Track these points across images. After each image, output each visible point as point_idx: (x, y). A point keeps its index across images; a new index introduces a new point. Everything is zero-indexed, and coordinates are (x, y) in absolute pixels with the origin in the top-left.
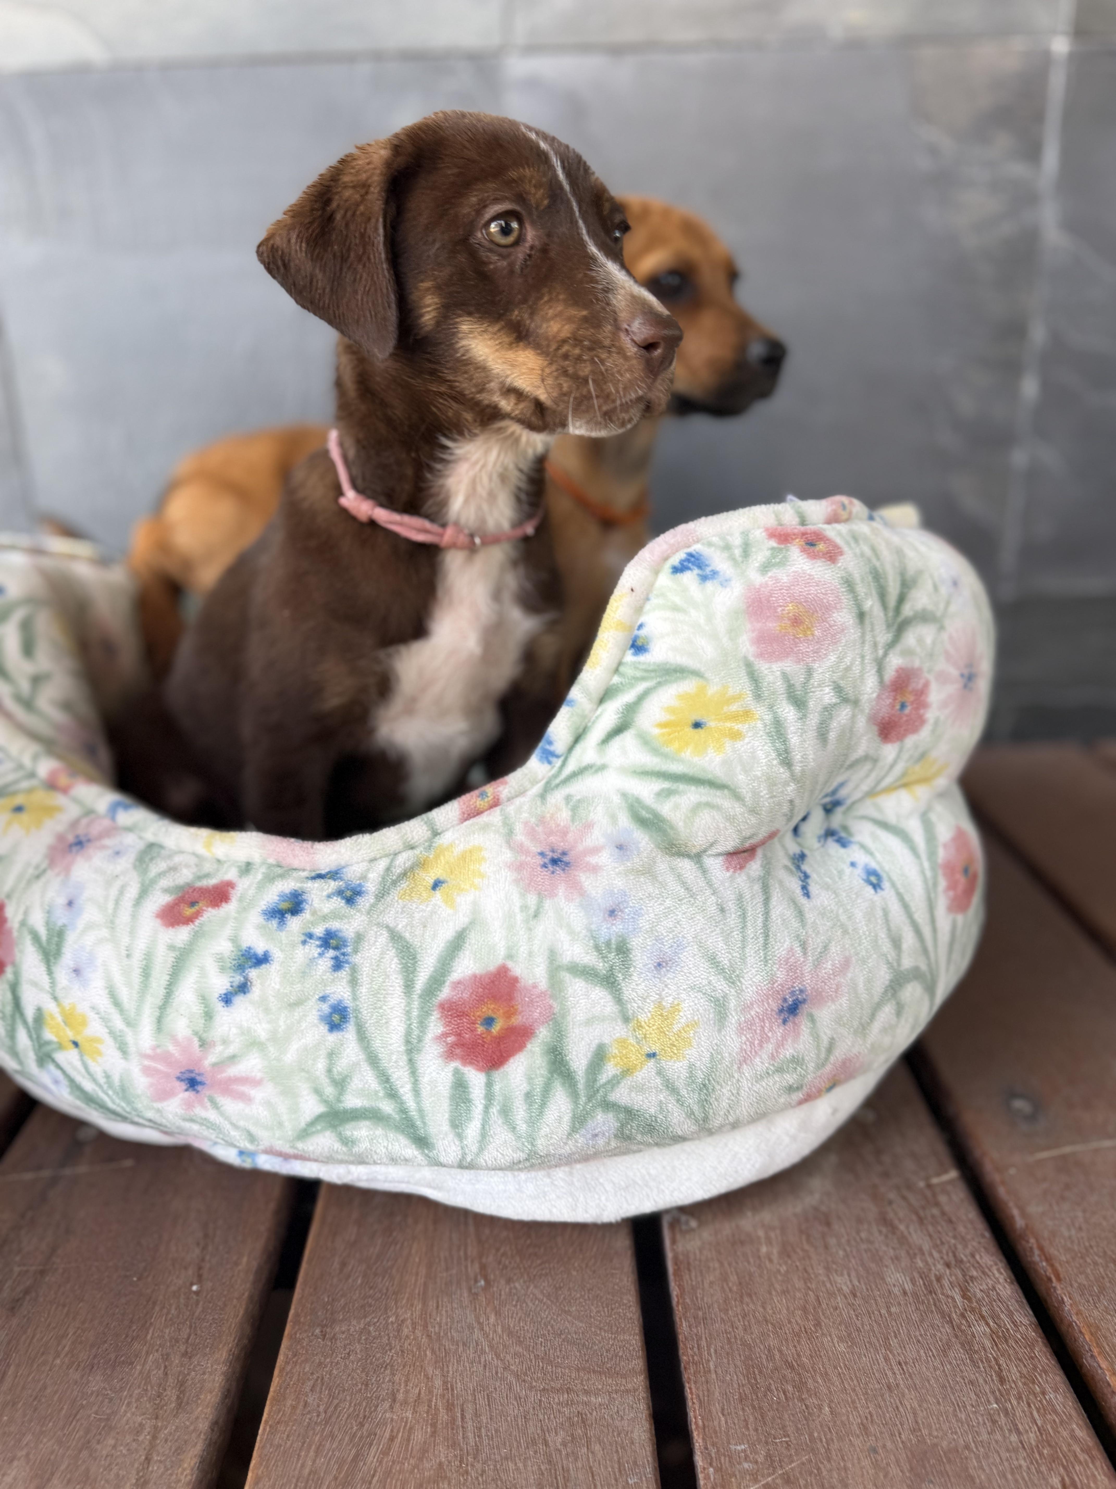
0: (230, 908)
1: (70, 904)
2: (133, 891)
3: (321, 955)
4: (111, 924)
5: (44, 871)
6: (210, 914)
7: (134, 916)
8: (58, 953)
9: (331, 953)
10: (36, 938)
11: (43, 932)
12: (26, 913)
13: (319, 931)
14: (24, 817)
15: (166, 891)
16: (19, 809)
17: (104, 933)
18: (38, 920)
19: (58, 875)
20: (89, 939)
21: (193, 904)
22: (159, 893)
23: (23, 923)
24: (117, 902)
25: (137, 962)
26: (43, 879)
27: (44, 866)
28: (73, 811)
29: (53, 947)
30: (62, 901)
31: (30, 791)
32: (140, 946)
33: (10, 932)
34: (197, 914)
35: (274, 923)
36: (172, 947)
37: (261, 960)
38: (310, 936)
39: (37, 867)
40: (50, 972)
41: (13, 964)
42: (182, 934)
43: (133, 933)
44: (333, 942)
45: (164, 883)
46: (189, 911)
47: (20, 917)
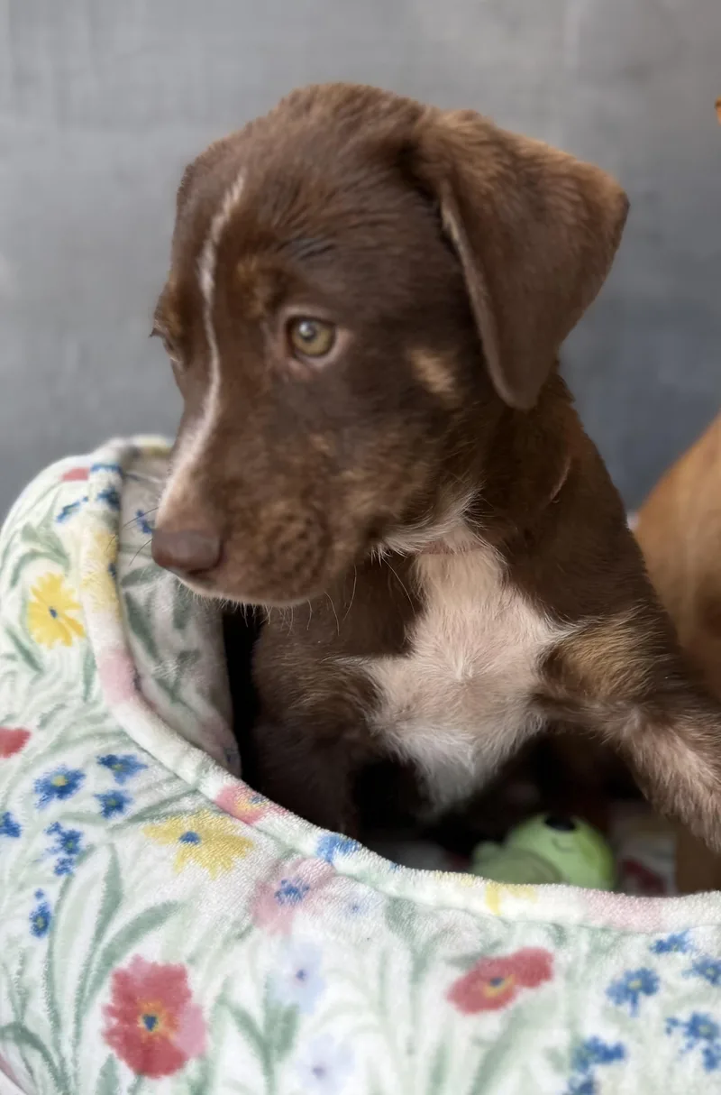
0: (554, 988)
1: (301, 975)
2: (401, 963)
3: (690, 1046)
4: (381, 1007)
5: (249, 929)
6: (525, 996)
7: (414, 997)
8: (286, 1042)
9: (703, 1044)
10: (245, 1021)
11: (258, 1015)
12: (226, 985)
13: (684, 1016)
14: (202, 849)
15: (454, 962)
16: (190, 838)
17: (370, 1018)
18: (248, 997)
19: (273, 933)
20: (340, 1027)
21: (495, 981)
22: (442, 965)
23: (222, 1001)
24: (382, 976)
25: (423, 1062)
26: (250, 940)
27: (246, 922)
28: (269, 849)
29: (276, 1036)
30: (288, 970)
31: (196, 813)
32: (429, 1038)
33: (198, 1011)
34: (507, 997)
35: (626, 1008)
36: (478, 1041)
37: (612, 1054)
38: (673, 1022)
39: (236, 924)
40: (268, 1069)
41: (202, 1056)
42: (491, 1024)
43: (415, 1019)
44: (703, 1029)
45: (445, 950)
46: (491, 992)
47: (215, 989)
